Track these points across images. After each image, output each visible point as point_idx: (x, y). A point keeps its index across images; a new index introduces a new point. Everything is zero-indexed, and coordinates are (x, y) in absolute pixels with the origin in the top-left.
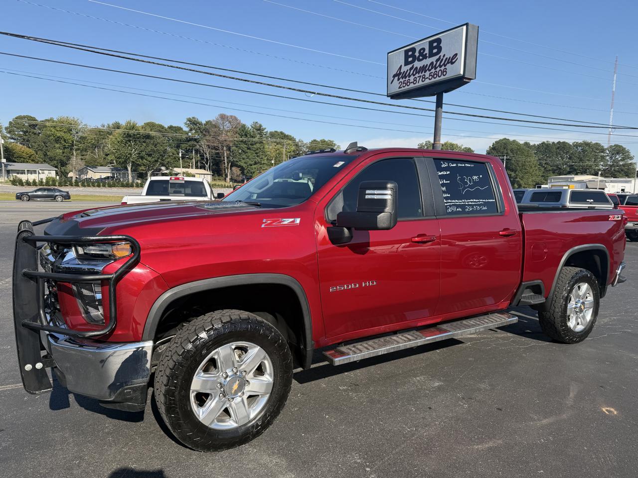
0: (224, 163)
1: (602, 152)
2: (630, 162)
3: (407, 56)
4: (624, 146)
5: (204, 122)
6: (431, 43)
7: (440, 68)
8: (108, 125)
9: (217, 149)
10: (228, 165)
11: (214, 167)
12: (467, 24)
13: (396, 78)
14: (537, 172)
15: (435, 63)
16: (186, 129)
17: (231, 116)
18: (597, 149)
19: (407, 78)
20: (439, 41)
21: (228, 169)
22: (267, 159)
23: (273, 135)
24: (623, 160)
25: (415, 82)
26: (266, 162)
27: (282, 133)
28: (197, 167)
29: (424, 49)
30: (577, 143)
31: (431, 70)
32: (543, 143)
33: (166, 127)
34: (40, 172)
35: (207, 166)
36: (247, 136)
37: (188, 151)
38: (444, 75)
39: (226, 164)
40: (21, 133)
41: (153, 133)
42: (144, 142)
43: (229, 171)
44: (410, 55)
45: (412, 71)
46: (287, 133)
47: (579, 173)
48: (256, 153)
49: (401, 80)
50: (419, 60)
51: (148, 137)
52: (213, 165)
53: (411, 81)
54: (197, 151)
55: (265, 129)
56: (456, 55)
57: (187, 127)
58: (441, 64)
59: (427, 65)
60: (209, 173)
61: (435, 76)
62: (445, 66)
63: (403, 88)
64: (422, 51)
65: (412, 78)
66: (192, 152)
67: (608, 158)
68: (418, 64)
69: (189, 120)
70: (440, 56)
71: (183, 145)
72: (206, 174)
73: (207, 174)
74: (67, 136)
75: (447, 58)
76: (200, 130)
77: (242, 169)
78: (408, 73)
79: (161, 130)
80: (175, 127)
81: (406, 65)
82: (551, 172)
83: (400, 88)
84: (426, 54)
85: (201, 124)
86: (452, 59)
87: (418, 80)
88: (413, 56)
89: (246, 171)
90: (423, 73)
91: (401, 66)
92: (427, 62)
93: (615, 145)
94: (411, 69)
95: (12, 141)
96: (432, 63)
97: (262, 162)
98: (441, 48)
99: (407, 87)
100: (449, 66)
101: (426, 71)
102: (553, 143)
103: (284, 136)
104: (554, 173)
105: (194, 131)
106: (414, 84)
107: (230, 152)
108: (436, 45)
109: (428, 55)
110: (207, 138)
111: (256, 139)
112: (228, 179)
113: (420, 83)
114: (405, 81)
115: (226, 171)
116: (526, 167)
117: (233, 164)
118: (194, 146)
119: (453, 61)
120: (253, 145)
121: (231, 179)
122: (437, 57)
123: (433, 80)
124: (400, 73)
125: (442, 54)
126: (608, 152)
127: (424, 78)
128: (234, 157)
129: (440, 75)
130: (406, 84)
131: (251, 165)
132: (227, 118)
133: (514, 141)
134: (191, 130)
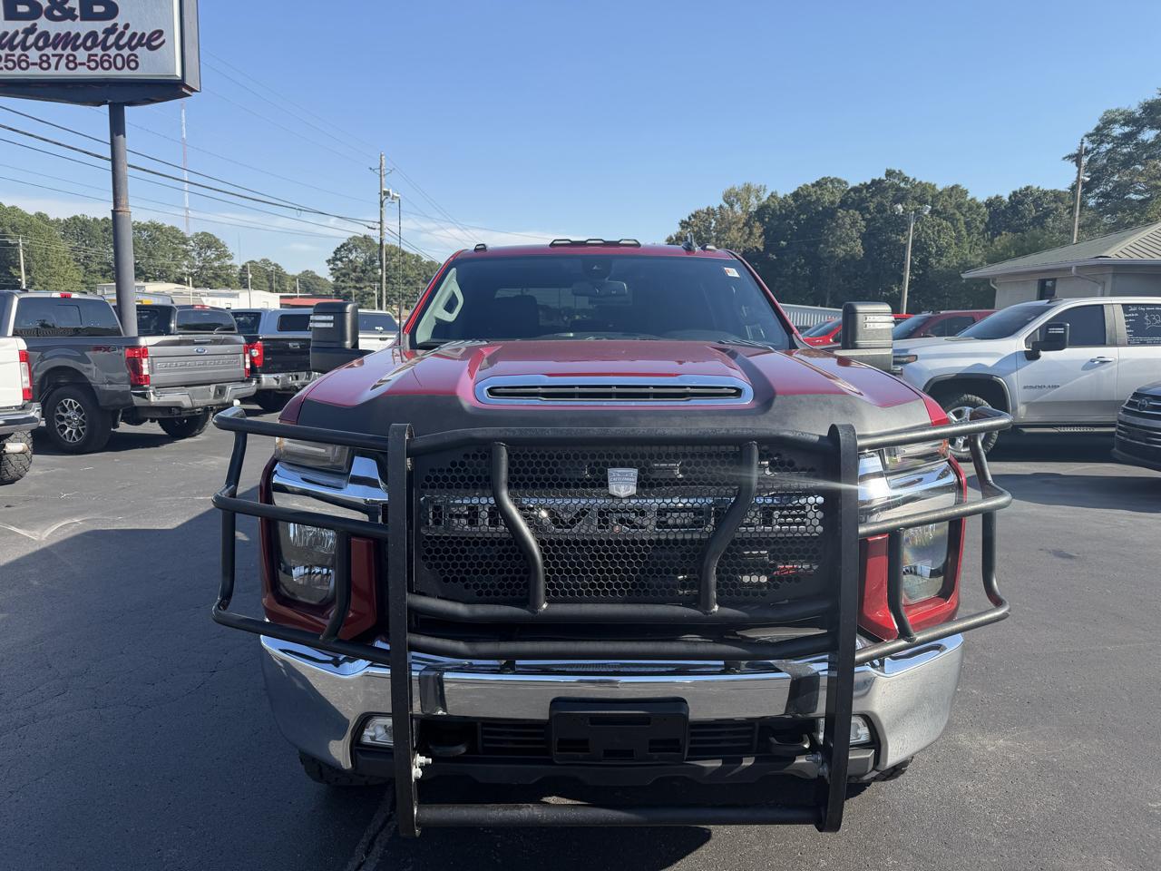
1: (184, 243)
2: (229, 263)
4: (217, 237)
7: (118, 49)
14: (75, 276)
15: (101, 36)
18: (174, 237)
19: (18, 51)
24: (218, 258)
25: (44, 66)
30: (139, 223)
31: (91, 48)
32: (75, 218)
38: (130, 69)
45: (32, 37)
47: (150, 278)
50: (53, 18)
53: (30, 61)
56: (160, 32)
58: (121, 43)
59: (78, 34)
61: (105, 65)
62: (132, 48)
63: (8, 72)
65: (33, 54)
67: (194, 254)
68: (48, 26)
70: (116, 25)
75: (136, 33)
78: (18, 40)
81: (9, 18)
82: (99, 274)
84: (73, 9)
86: (151, 39)
87: (52, 62)
90: (69, 51)
92: (77, 27)
93: (203, 233)
94: (28, 32)
96: (94, 32)
98: (114, 6)
99: (18, 72)
100: (143, 52)
101: (78, 47)
102: (95, 219)
104: (104, 276)
106: (43, 69)
109: (78, 13)
113: (63, 72)
114: (12, 56)
116: (50, 263)
119: (154, 44)
122: (107, 24)
123: (102, 72)
125: (119, 21)
126: (193, 244)
127: (73, 61)
129: (119, 66)
130: (17, 64)
133: (14, 208)
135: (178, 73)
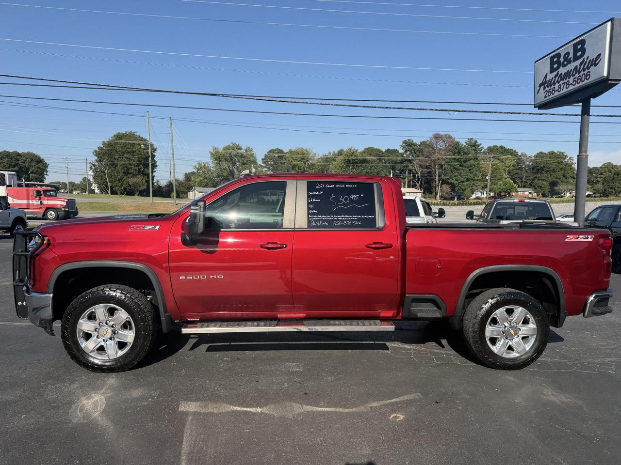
0: (436, 181)
3: (552, 63)
5: (418, 143)
6: (575, 46)
7: (584, 71)
8: (334, 152)
9: (428, 168)
10: (439, 184)
11: (426, 186)
12: (612, 20)
13: (542, 87)
15: (579, 67)
16: (401, 151)
17: (446, 135)
19: (553, 86)
20: (583, 42)
21: (438, 186)
22: (482, 175)
23: (491, 150)
25: (559, 90)
26: (480, 178)
27: (502, 147)
28: (409, 186)
29: (568, 53)
31: (575, 74)
33: (384, 150)
34: (280, 194)
35: (418, 185)
36: (460, 153)
37: (402, 171)
38: (587, 79)
39: (437, 182)
40: (273, 163)
41: (369, 158)
42: (361, 166)
43: (439, 188)
44: (556, 61)
45: (557, 78)
46: (507, 147)
48: (470, 170)
49: (547, 89)
50: (564, 66)
51: (365, 161)
52: (425, 183)
53: (555, 89)
54: (410, 171)
55: (481, 144)
56: (600, 55)
57: (402, 149)
58: (585, 68)
59: (571, 70)
60: (420, 191)
61: (579, 81)
62: (588, 68)
63: (548, 98)
64: (567, 56)
65: (557, 86)
66: (405, 172)
68: (562, 70)
69: (405, 142)
70: (584, 59)
71: (397, 167)
72: (415, 193)
73: (417, 193)
74: (301, 164)
75: (590, 60)
76: (414, 150)
77: (453, 187)
78: (553, 80)
79: (379, 153)
80: (392, 150)
81: (551, 72)
83: (545, 97)
84: (571, 58)
85: (415, 145)
86: (595, 61)
87: (562, 87)
88: (558, 62)
89: (456, 189)
90: (567, 80)
91: (547, 74)
92: (571, 66)
94: (556, 76)
95: (266, 169)
96: (577, 67)
97: (476, 178)
98: (585, 49)
99: (552, 96)
100: (592, 68)
101: (571, 76)
103: (504, 150)
105: (409, 153)
106: (559, 92)
107: (442, 169)
108: (580, 47)
109: (572, 60)
110: (421, 158)
111: (470, 156)
112: (438, 196)
113: (565, 91)
114: (551, 89)
115: (437, 189)
117: (444, 182)
118: (407, 166)
119: (597, 62)
120: (466, 162)
121: (441, 197)
122: (581, 60)
123: (577, 85)
124: (546, 81)
125: (585, 56)
127: (568, 84)
128: (445, 174)
129: (583, 80)
130: (551, 93)
131: (463, 182)
132: (441, 137)
134: (406, 152)
135: (605, 74)
